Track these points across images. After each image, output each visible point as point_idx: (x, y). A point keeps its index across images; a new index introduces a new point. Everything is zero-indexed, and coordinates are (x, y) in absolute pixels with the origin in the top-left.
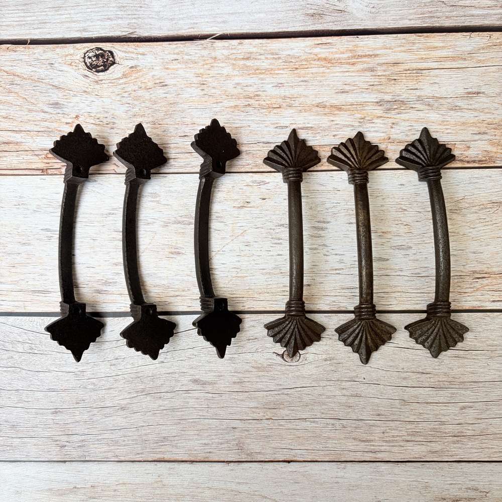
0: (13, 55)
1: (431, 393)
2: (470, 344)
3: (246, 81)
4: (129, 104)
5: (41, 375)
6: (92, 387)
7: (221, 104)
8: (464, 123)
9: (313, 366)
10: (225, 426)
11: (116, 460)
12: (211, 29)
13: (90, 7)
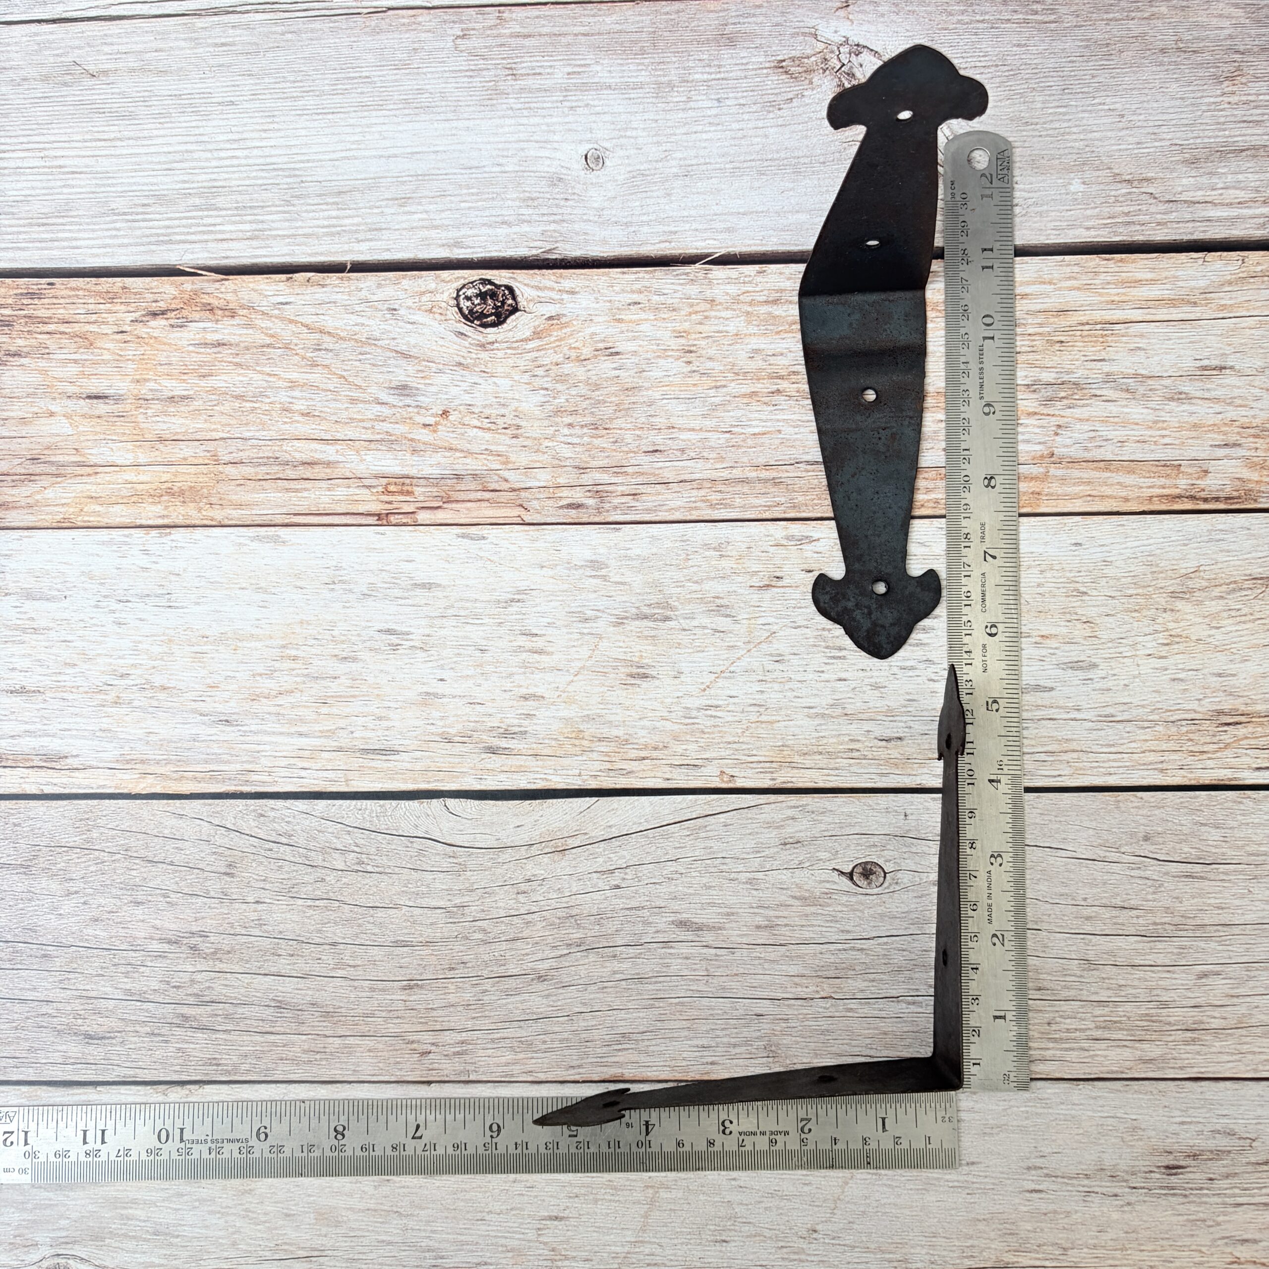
0: (320, 294)
1: (1140, 946)
2: (1214, 850)
3: (773, 346)
4: (547, 389)
5: (380, 915)
6: (480, 936)
7: (725, 390)
8: (1195, 426)
9: (911, 894)
10: (741, 1012)
11: (530, 1079)
12: (703, 244)
13: (467, 198)
